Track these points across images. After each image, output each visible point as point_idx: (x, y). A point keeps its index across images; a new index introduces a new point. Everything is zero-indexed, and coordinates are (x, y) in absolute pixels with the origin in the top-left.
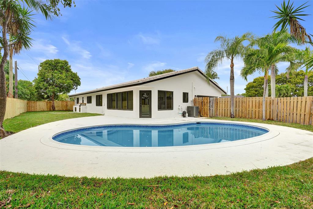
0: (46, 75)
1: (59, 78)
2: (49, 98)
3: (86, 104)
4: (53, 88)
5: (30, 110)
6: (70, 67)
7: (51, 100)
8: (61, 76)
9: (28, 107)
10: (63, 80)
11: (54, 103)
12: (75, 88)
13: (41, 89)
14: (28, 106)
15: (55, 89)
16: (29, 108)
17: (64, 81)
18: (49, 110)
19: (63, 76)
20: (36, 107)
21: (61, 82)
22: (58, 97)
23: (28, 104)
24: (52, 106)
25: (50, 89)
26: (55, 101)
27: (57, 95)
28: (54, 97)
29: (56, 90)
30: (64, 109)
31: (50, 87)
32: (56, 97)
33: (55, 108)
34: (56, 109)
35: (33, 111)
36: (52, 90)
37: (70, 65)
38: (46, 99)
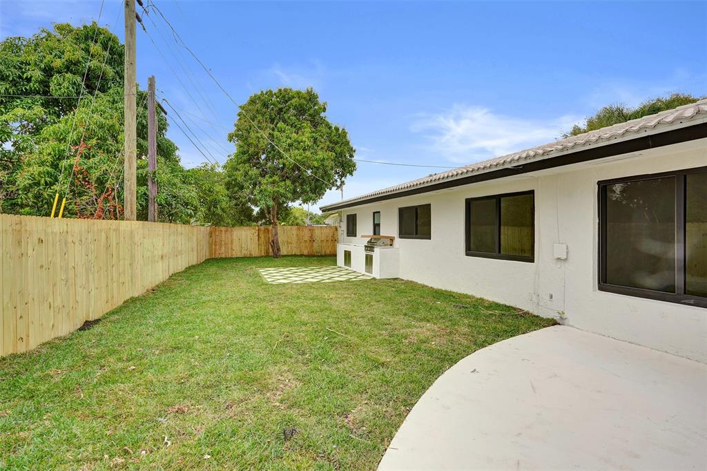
0: (252, 135)
1: (290, 145)
2: (265, 218)
3: (392, 239)
4: (274, 182)
5: (217, 252)
6: (324, 110)
7: (270, 223)
8: (300, 139)
9: (210, 245)
10: (304, 150)
11: (276, 234)
12: (339, 183)
13: (242, 188)
14: (213, 243)
15: (278, 187)
16: (213, 247)
17: (308, 153)
18: (263, 254)
19: (306, 136)
20: (232, 243)
21: (298, 158)
22: (287, 215)
23: (211, 237)
24: (273, 241)
25: (265, 186)
26: (279, 228)
27: (286, 208)
28: (278, 214)
29: (282, 191)
30: (306, 252)
31: (264, 181)
32: (282, 213)
33: (279, 249)
34: (284, 251)
35: (223, 256)
36: (270, 188)
37: (325, 104)
38: (256, 219)
